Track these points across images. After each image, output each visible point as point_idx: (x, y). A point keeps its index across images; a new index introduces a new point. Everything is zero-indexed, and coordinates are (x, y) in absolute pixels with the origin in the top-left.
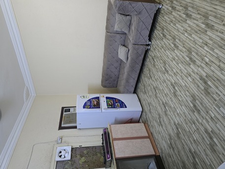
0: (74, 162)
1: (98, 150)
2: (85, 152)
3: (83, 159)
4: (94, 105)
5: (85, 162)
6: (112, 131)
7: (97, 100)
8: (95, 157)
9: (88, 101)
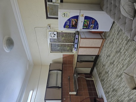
0: (59, 39)
1: (71, 35)
2: (65, 35)
3: (63, 38)
4: (73, 26)
5: (64, 39)
6: (81, 43)
7: (76, 20)
8: (69, 38)
9: (68, 20)
